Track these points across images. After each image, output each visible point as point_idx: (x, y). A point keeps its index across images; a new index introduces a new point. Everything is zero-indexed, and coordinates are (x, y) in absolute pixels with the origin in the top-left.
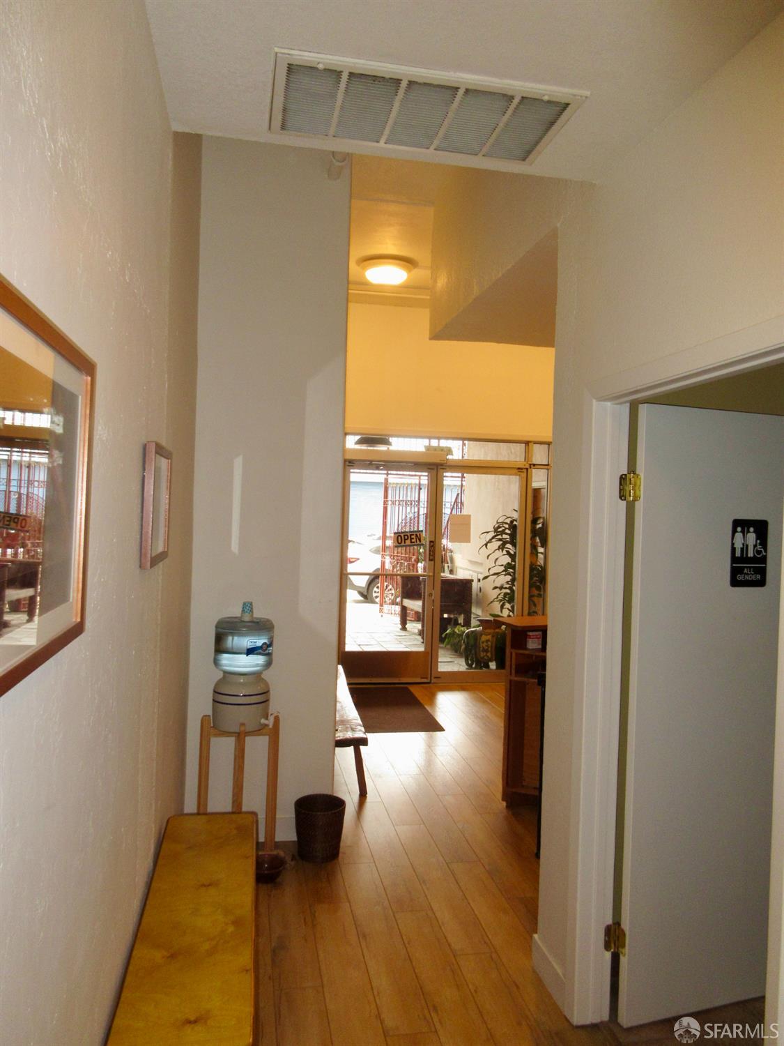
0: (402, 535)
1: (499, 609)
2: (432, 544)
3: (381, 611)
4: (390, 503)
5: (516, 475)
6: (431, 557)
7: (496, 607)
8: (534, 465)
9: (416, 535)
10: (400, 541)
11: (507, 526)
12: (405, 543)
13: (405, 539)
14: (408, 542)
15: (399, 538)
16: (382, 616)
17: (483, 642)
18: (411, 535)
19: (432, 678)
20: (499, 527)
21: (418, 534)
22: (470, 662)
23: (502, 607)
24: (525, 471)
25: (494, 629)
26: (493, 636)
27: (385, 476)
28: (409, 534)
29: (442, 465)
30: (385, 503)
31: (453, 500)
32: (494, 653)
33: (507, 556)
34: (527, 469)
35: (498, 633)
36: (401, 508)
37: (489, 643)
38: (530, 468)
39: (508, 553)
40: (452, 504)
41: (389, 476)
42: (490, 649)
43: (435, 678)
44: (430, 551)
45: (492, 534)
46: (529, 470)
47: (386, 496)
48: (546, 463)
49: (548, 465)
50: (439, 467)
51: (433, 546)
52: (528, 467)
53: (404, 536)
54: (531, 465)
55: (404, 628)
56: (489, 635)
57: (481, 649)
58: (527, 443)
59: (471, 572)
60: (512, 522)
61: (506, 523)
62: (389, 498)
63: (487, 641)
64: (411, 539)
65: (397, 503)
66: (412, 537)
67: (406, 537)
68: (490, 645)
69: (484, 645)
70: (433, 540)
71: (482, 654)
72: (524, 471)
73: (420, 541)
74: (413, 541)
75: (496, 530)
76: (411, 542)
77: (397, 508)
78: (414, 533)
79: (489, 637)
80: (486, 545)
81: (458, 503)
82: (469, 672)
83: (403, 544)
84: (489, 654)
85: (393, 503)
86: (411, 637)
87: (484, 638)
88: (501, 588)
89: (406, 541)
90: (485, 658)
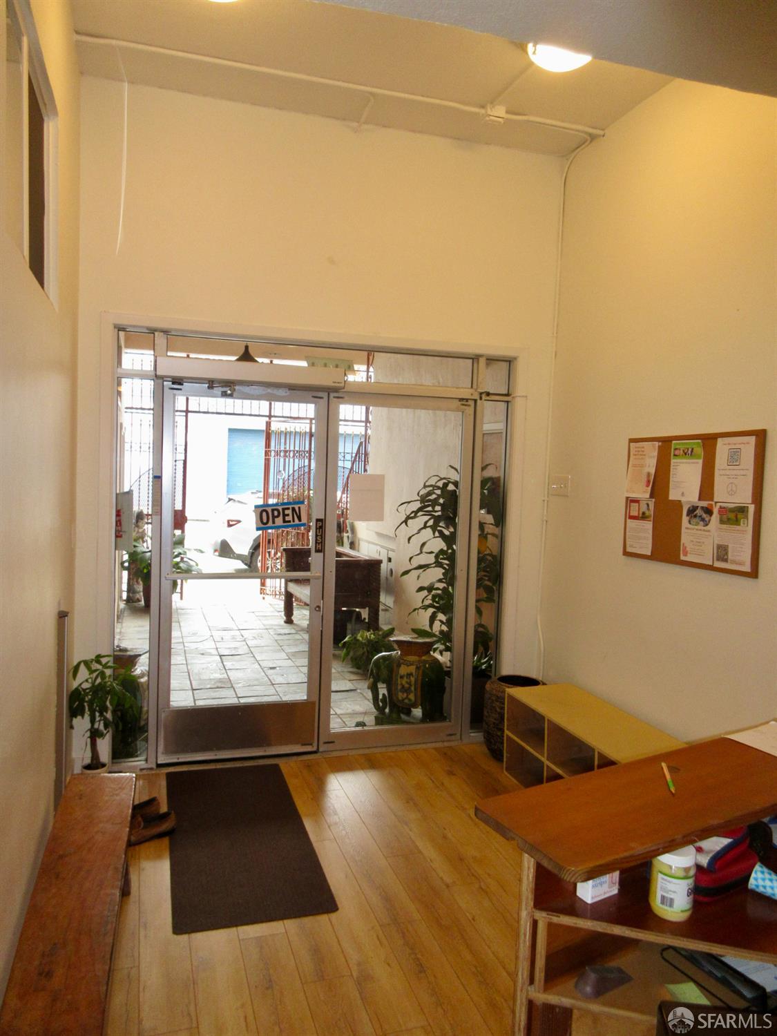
0: (269, 510)
1: (428, 623)
2: (320, 524)
3: (262, 592)
4: (273, 453)
5: (457, 410)
6: (319, 546)
7: (422, 620)
8: (488, 394)
9: (294, 509)
10: (265, 521)
11: (439, 492)
12: (274, 522)
13: (274, 517)
14: (279, 521)
15: (264, 514)
16: (264, 598)
17: (402, 677)
18: (284, 509)
19: (321, 742)
20: (429, 494)
21: (296, 507)
22: (381, 704)
23: (433, 618)
24: (472, 403)
25: (420, 656)
26: (418, 668)
27: (267, 419)
28: (280, 508)
29: (336, 390)
30: (267, 453)
31: (355, 451)
32: (419, 693)
33: (440, 539)
34: (475, 401)
35: (425, 662)
36: (287, 460)
37: (413, 679)
38: (481, 398)
39: (442, 535)
40: (354, 455)
41: (272, 419)
42: (413, 688)
43: (325, 743)
44: (317, 536)
45: (418, 505)
46: (479, 402)
47: (268, 445)
48: (505, 392)
49: (508, 395)
50: (332, 395)
51: (321, 527)
52: (477, 397)
53: (273, 510)
54: (481, 394)
55: (289, 621)
56: (411, 665)
57: (399, 687)
58: (475, 358)
59: (379, 548)
60: (446, 485)
61: (439, 488)
62: (272, 448)
63: (409, 675)
64: (285, 515)
65: (282, 454)
66: (286, 512)
67: (276, 513)
68: (413, 682)
69: (404, 681)
70: (322, 517)
71: (401, 696)
72: (470, 404)
73: (300, 520)
74: (287, 519)
75: (423, 499)
76: (284, 521)
77: (282, 460)
78: (290, 506)
79: (412, 669)
80: (406, 522)
81: (362, 455)
82: (379, 731)
83: (270, 524)
84: (412, 697)
85: (278, 453)
86: (298, 637)
87: (403, 670)
88: (430, 589)
89: (276, 519)
90: (406, 701)
